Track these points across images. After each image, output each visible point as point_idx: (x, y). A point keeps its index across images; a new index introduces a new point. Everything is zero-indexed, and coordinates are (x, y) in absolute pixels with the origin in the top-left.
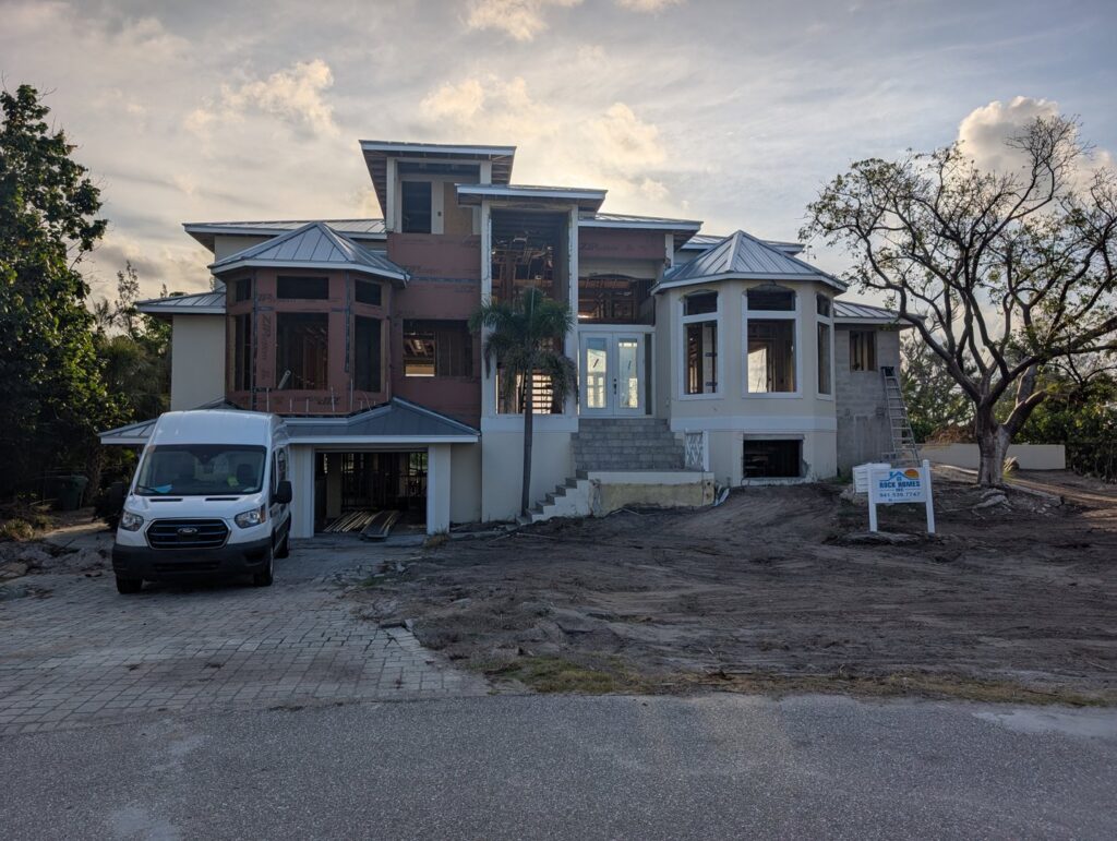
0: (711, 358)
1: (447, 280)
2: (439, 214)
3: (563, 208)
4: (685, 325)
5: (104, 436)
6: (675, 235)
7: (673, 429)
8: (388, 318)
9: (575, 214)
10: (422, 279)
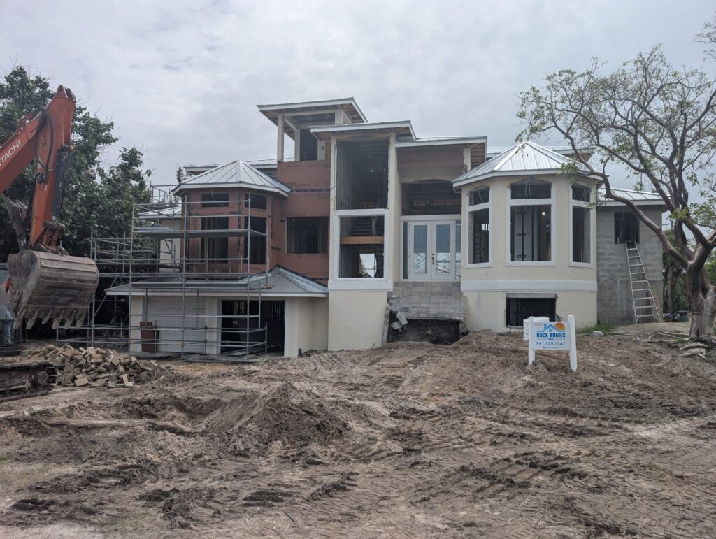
0: (521, 237)
1: (313, 191)
2: (323, 148)
3: (384, 136)
4: (470, 213)
5: (108, 291)
6: (472, 148)
7: (462, 289)
8: (270, 217)
9: (392, 140)
10: (298, 191)
